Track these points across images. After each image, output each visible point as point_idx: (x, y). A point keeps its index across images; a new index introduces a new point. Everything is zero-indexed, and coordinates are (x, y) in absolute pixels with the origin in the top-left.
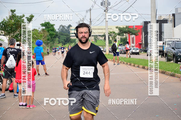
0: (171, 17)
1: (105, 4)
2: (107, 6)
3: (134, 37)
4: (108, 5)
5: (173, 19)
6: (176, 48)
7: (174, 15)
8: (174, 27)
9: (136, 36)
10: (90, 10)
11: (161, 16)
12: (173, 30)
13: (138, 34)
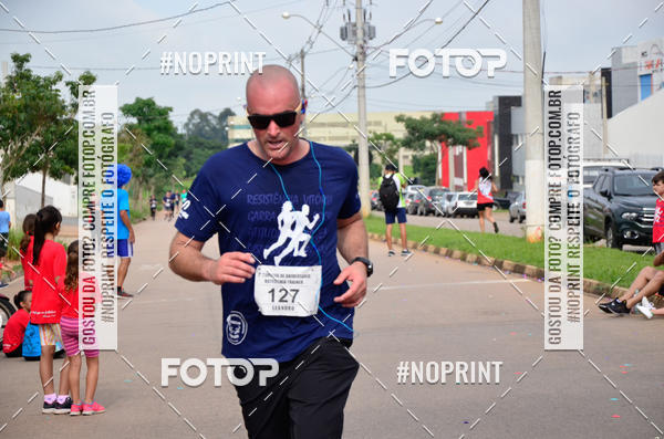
0: (599, 81)
1: (355, 33)
2: (365, 41)
3: (461, 154)
4: (367, 38)
5: (604, 88)
6: (616, 195)
7: (606, 73)
8: (610, 115)
9: (469, 149)
10: (303, 57)
11: (560, 78)
12: (605, 127)
13: (476, 142)
